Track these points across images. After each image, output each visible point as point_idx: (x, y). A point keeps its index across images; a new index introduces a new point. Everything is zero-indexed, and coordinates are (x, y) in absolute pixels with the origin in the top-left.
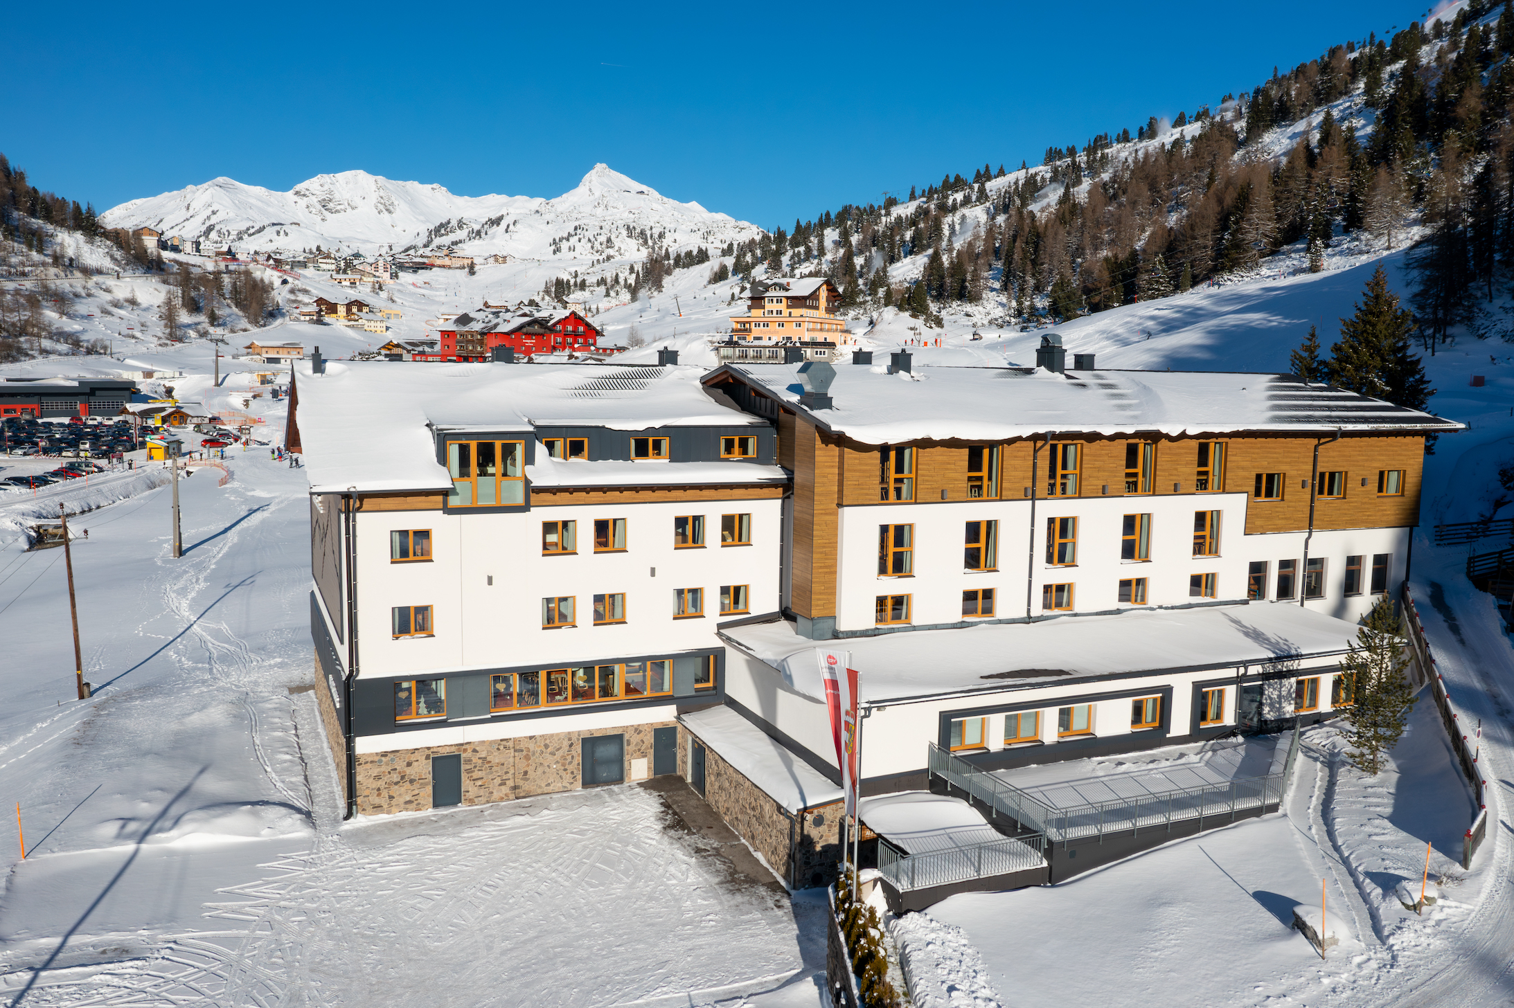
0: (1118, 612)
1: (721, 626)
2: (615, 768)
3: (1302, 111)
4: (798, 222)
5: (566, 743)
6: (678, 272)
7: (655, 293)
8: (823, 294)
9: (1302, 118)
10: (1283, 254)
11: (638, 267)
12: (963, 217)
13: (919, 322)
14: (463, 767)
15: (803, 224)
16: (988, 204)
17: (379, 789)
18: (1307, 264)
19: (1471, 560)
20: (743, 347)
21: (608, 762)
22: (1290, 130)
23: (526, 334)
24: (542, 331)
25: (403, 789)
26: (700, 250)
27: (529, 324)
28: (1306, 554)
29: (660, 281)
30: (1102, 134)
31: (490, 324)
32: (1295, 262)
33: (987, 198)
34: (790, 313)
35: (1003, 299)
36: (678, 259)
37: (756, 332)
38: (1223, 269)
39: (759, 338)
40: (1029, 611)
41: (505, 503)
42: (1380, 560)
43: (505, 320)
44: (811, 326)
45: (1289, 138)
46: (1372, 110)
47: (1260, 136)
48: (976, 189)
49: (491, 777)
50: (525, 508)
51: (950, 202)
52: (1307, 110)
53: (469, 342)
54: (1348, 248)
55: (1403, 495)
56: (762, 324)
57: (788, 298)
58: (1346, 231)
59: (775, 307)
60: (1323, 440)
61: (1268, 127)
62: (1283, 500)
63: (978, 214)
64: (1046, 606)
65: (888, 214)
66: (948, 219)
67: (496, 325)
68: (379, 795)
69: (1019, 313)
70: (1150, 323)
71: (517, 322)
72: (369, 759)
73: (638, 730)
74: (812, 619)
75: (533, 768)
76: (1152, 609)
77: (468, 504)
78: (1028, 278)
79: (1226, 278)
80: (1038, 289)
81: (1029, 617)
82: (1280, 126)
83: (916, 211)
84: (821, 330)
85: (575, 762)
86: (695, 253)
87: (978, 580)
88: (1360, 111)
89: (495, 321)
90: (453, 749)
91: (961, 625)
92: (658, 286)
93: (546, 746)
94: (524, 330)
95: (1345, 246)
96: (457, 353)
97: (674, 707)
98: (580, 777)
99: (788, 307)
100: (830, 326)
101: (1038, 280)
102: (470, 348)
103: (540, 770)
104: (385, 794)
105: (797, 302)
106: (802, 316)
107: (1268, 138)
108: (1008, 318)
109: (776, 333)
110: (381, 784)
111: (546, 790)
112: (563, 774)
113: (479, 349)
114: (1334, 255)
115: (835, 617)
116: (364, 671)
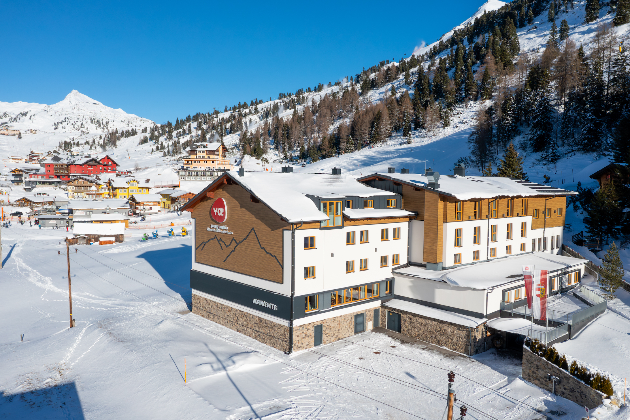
0: (506, 257)
1: (393, 269)
2: (362, 326)
3: (381, 84)
4: (177, 119)
5: (350, 317)
6: (122, 139)
7: (114, 148)
8: (221, 149)
9: (381, 87)
10: (394, 136)
11: (103, 137)
12: (250, 120)
13: (260, 161)
14: (323, 329)
15: (179, 120)
16: (259, 114)
17: (299, 341)
18: (406, 141)
19: (573, 236)
20: (190, 171)
21: (360, 324)
22: (379, 91)
23: (89, 165)
24: (96, 164)
25: (306, 340)
26: (132, 130)
27: (90, 161)
28: (544, 235)
29: (116, 143)
30: (301, 89)
31: (71, 161)
32: (400, 140)
33: (258, 112)
34: (209, 157)
35: (277, 152)
36: (122, 134)
37: (194, 165)
38: (373, 142)
39: (197, 168)
40: (487, 257)
41: (336, 225)
42: (558, 236)
43: (78, 159)
44: (218, 162)
45: (379, 94)
46: (408, 85)
47: (367, 93)
48: (254, 108)
49: (331, 332)
50: (342, 227)
51: (244, 112)
52: (382, 84)
53: (60, 169)
54: (419, 135)
55: (562, 216)
56: (197, 162)
57: (207, 151)
58: (416, 128)
59: (201, 154)
60: (547, 198)
61: (369, 90)
62: (539, 218)
63: (255, 118)
64: (491, 256)
65: (217, 117)
66: (244, 120)
67: (74, 161)
68: (299, 343)
69: (286, 158)
70: (355, 162)
71: (85, 160)
72: (296, 329)
73: (369, 311)
74: (437, 263)
75: (341, 328)
76: (513, 256)
77: (326, 226)
78: (286, 144)
79: (375, 145)
80: (290, 148)
81: (488, 260)
82: (373, 90)
83: (230, 116)
84: (222, 164)
85: (352, 325)
86: (130, 131)
87: (476, 247)
88: (403, 86)
89: (73, 160)
90: (320, 322)
91: (473, 263)
92: (115, 145)
93: (345, 319)
94: (89, 163)
95: (417, 134)
96: (54, 174)
97: (380, 301)
98: (354, 330)
99: (207, 154)
100: (226, 163)
101: (290, 145)
102: (61, 171)
103: (343, 328)
104: (300, 342)
105: (211, 152)
106: (213, 158)
107: (370, 93)
108: (281, 160)
109: (203, 165)
110: (299, 338)
111: (345, 336)
112: (349, 329)
113: (66, 172)
114: (414, 138)
115: (442, 262)
116: (298, 293)
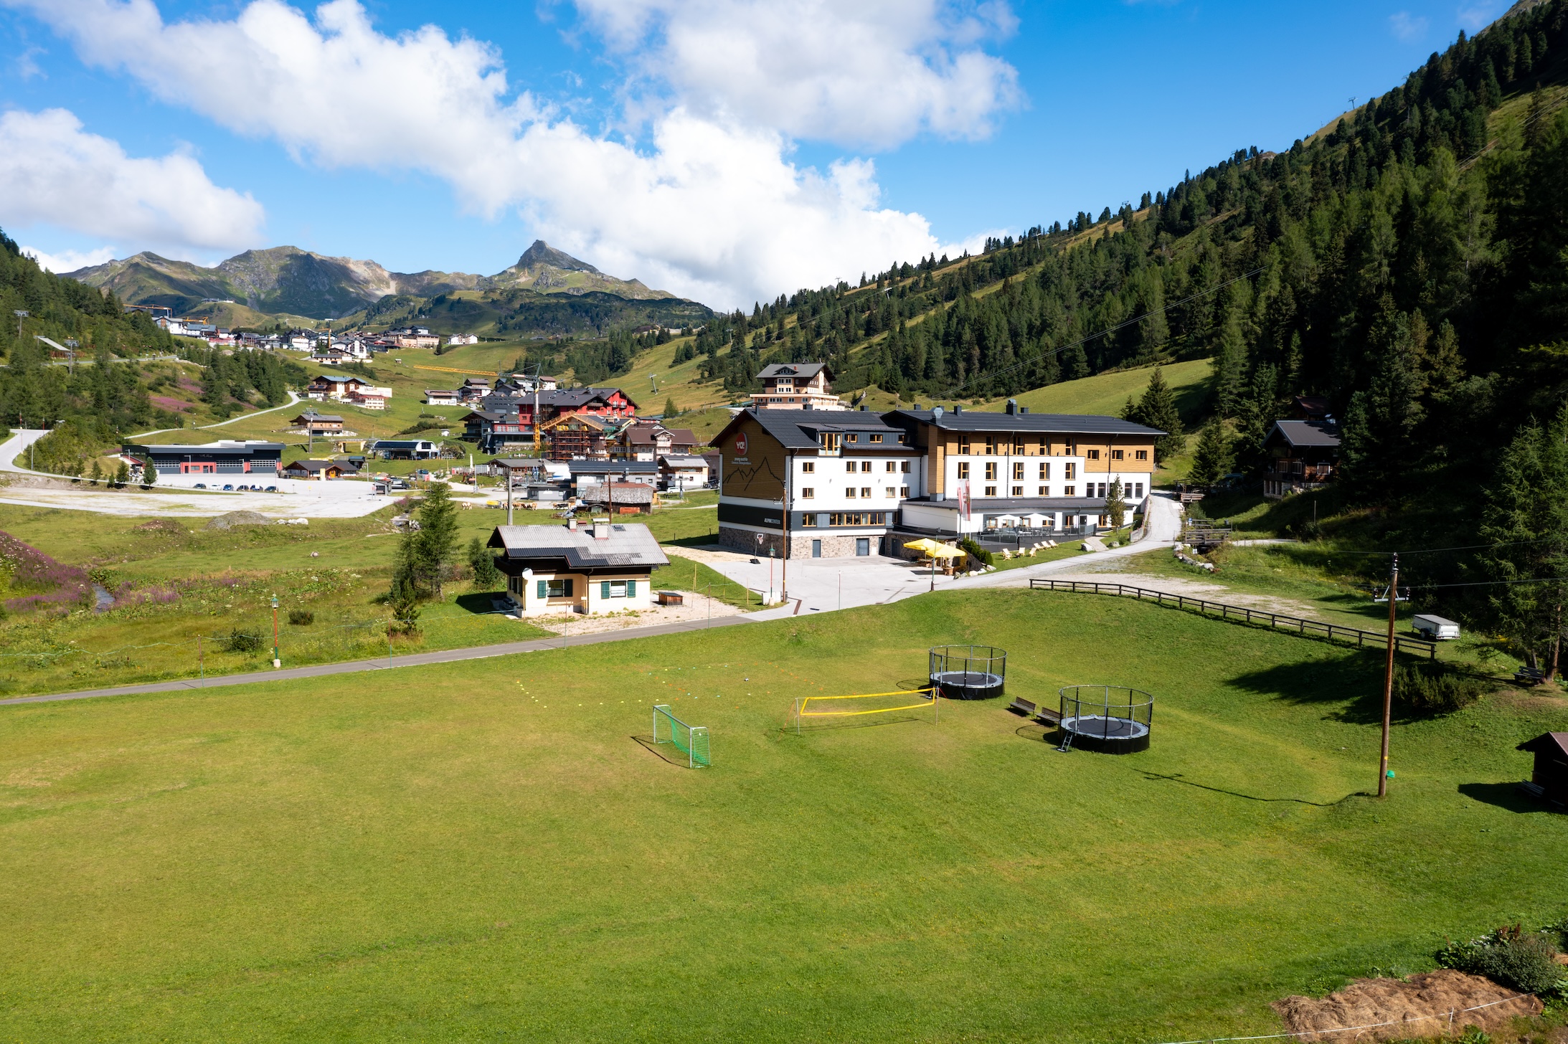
0: (1038, 498)
1: (901, 501)
4: (757, 304)
5: (852, 539)
6: (642, 352)
8: (821, 376)
14: (822, 544)
21: (864, 547)
24: (600, 405)
25: (804, 550)
27: (591, 401)
28: (1109, 481)
34: (799, 392)
36: (641, 341)
40: (1007, 495)
41: (835, 455)
42: (1138, 484)
44: (815, 400)
49: (830, 549)
50: (842, 457)
55: (1146, 460)
56: (776, 399)
57: (795, 378)
59: (785, 386)
62: (1098, 460)
64: (1014, 494)
68: (797, 552)
72: (794, 539)
73: (874, 537)
74: (936, 494)
75: (841, 546)
81: (1009, 498)
85: (854, 546)
86: (657, 333)
87: (991, 483)
90: (819, 538)
93: (846, 540)
94: (589, 404)
97: (886, 529)
98: (855, 551)
99: (795, 386)
100: (831, 401)
103: (843, 548)
106: (807, 393)
110: (797, 548)
112: (850, 550)
115: (942, 494)
116: (795, 509)
